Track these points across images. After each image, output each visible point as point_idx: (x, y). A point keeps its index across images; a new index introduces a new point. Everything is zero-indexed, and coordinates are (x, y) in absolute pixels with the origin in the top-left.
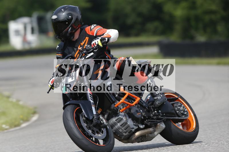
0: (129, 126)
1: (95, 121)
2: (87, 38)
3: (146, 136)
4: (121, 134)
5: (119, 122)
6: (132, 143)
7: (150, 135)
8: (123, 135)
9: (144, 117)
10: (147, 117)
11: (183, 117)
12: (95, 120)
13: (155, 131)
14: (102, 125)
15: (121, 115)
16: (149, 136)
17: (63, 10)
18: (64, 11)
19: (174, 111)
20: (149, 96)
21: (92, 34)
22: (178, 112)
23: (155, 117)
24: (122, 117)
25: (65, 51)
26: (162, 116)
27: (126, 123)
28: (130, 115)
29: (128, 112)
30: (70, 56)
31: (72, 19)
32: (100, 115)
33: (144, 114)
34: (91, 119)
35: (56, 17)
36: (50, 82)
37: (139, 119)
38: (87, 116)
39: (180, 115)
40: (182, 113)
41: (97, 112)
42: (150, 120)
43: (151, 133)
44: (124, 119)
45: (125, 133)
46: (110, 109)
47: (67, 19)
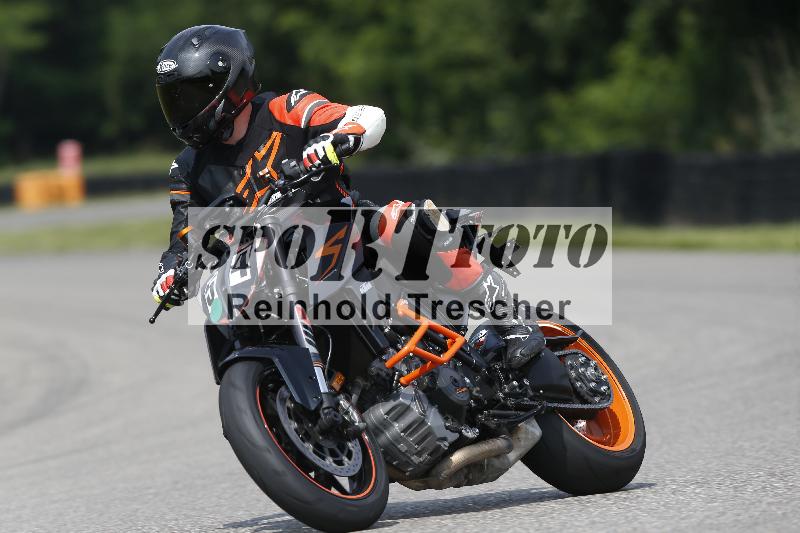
0: (430, 433)
1: (326, 415)
2: (276, 136)
3: (482, 466)
4: (404, 459)
5: (396, 420)
6: (439, 487)
7: (496, 462)
8: (409, 463)
9: (477, 400)
10: (486, 402)
11: (597, 403)
12: (326, 411)
13: (510, 448)
14: (347, 427)
15: (405, 396)
16: (493, 466)
17: (195, 41)
18: (201, 45)
19: (566, 383)
20: (484, 332)
21: (294, 121)
22: (578, 384)
23: (511, 402)
24: (407, 402)
25: (200, 182)
26: (531, 399)
27: (422, 423)
28: (434, 396)
29: (428, 386)
30: (230, 198)
31: (226, 70)
32: (338, 393)
33: (477, 392)
34: (313, 408)
35: (174, 66)
36: (158, 286)
37: (461, 407)
38: (298, 400)
39: (587, 397)
40: (591, 390)
41: (330, 387)
42: (495, 411)
43: (500, 454)
44: (416, 409)
45: (419, 454)
46: (366, 376)
47: (210, 73)
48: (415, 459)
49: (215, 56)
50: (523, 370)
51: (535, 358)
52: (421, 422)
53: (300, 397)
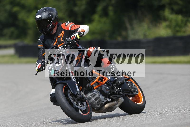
0: (100, 100)
1: (79, 96)
2: (63, 32)
3: (111, 107)
4: (95, 106)
5: (93, 97)
6: (102, 113)
7: (114, 107)
8: (96, 107)
9: (110, 92)
10: (112, 93)
11: (135, 93)
12: (79, 95)
13: (117, 104)
14: (83, 99)
15: (95, 92)
18: (46, 12)
19: (129, 89)
22: (131, 89)
23: (118, 93)
24: (96, 93)
25: (45, 43)
26: (122, 92)
28: (101, 92)
29: (100, 90)
32: (81, 91)
34: (76, 94)
36: (37, 67)
37: (107, 94)
38: (72, 92)
39: (133, 92)
40: (134, 90)
41: (79, 90)
42: (115, 95)
43: (115, 105)
44: (97, 95)
45: (98, 105)
46: (86, 87)
47: (48, 18)
48: (97, 106)
49: (50, 14)
50: (120, 86)
51: (123, 83)
52: (99, 98)
53: (73, 92)
